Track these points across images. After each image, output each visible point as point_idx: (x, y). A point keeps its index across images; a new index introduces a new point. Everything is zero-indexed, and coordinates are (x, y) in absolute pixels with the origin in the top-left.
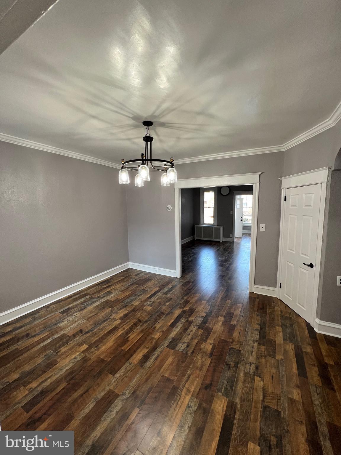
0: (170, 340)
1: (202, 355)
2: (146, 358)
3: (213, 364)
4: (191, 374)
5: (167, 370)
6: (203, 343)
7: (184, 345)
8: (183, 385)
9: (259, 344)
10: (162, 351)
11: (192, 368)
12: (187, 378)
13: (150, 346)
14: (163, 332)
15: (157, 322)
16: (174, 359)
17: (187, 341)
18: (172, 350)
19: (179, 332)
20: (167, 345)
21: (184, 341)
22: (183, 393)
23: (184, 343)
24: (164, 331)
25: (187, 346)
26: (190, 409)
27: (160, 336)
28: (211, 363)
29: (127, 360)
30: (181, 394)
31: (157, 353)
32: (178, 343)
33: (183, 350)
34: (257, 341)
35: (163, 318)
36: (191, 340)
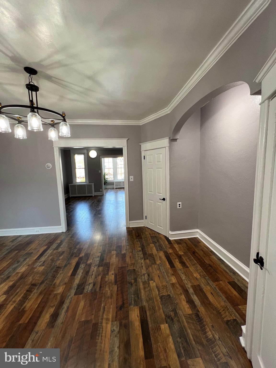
0: (76, 288)
1: (109, 286)
2: (55, 316)
3: (119, 289)
4: (106, 305)
5: (82, 314)
6: (106, 276)
7: (90, 285)
8: (102, 319)
9: (144, 259)
10: (71, 300)
11: (104, 300)
12: (103, 311)
13: (56, 303)
14: (65, 284)
15: (56, 277)
16: (85, 302)
17: (92, 281)
18: (81, 295)
19: (82, 277)
20: (74, 293)
21: (89, 282)
22: (104, 325)
23: (90, 284)
24: (67, 282)
25: (94, 285)
26: (114, 333)
27: (63, 289)
28: (117, 288)
29: (32, 330)
30: (102, 326)
31: (65, 306)
32: (84, 286)
33: (92, 289)
34: (143, 258)
35: (61, 272)
36: (95, 278)
